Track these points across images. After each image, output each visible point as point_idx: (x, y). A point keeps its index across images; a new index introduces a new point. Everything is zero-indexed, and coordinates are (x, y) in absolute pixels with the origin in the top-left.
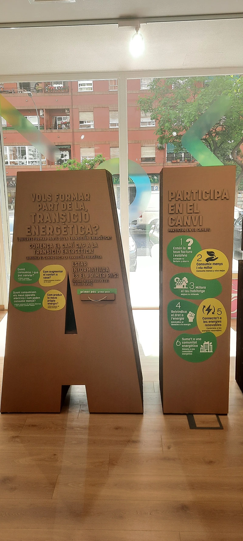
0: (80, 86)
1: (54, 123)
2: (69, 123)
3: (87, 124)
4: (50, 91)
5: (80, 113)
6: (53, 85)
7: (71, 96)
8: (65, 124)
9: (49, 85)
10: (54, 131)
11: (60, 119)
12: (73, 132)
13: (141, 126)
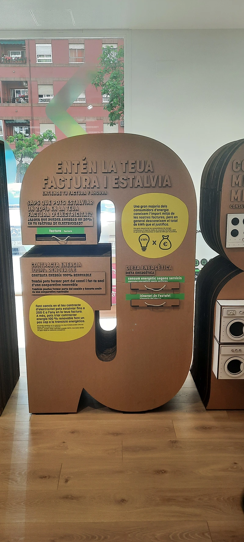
0: (38, 57)
1: (12, 97)
2: (27, 97)
3: (46, 98)
4: (6, 62)
5: (39, 86)
6: (10, 55)
7: (29, 67)
8: (24, 97)
9: (5, 56)
10: (12, 104)
11: (18, 92)
12: (32, 107)
13: (103, 101)
